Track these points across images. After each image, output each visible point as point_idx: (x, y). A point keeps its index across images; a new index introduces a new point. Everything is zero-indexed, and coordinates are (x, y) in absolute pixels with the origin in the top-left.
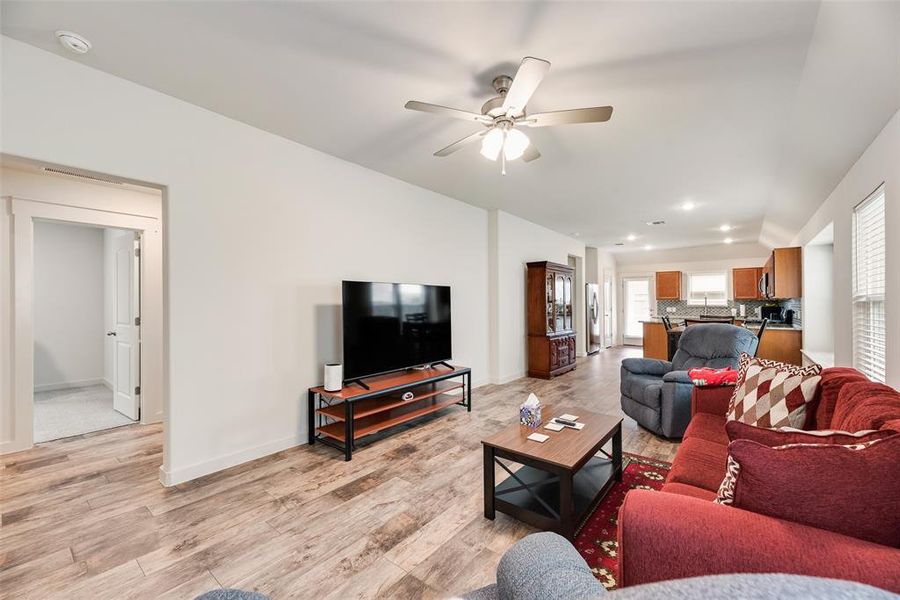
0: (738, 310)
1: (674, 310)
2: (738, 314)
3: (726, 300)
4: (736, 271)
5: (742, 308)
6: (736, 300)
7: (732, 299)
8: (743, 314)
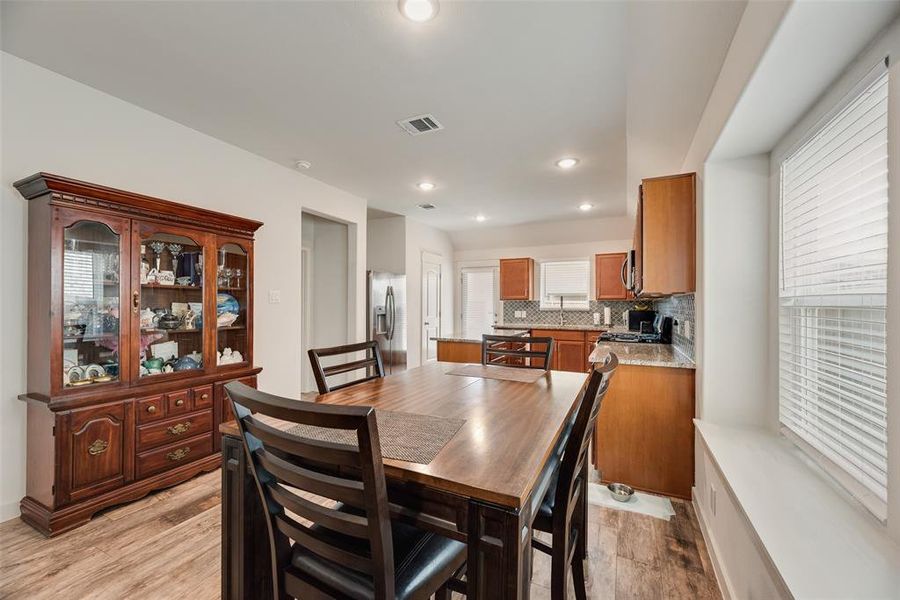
0: (602, 315)
1: (524, 314)
2: (602, 320)
3: (587, 302)
4: (600, 259)
5: (607, 311)
6: (601, 301)
7: (594, 299)
8: (607, 321)
